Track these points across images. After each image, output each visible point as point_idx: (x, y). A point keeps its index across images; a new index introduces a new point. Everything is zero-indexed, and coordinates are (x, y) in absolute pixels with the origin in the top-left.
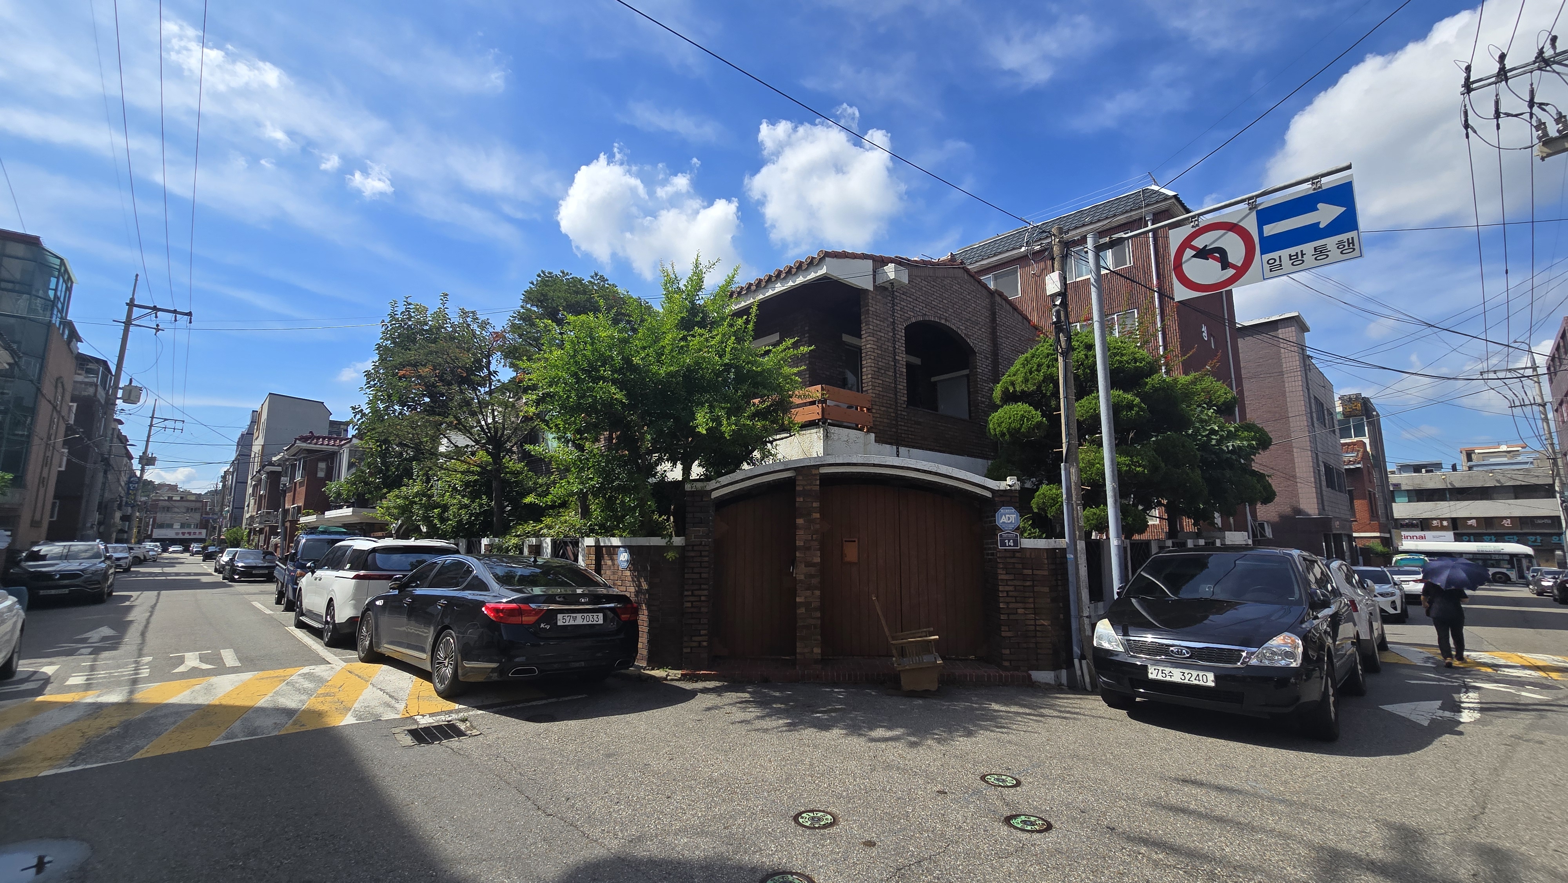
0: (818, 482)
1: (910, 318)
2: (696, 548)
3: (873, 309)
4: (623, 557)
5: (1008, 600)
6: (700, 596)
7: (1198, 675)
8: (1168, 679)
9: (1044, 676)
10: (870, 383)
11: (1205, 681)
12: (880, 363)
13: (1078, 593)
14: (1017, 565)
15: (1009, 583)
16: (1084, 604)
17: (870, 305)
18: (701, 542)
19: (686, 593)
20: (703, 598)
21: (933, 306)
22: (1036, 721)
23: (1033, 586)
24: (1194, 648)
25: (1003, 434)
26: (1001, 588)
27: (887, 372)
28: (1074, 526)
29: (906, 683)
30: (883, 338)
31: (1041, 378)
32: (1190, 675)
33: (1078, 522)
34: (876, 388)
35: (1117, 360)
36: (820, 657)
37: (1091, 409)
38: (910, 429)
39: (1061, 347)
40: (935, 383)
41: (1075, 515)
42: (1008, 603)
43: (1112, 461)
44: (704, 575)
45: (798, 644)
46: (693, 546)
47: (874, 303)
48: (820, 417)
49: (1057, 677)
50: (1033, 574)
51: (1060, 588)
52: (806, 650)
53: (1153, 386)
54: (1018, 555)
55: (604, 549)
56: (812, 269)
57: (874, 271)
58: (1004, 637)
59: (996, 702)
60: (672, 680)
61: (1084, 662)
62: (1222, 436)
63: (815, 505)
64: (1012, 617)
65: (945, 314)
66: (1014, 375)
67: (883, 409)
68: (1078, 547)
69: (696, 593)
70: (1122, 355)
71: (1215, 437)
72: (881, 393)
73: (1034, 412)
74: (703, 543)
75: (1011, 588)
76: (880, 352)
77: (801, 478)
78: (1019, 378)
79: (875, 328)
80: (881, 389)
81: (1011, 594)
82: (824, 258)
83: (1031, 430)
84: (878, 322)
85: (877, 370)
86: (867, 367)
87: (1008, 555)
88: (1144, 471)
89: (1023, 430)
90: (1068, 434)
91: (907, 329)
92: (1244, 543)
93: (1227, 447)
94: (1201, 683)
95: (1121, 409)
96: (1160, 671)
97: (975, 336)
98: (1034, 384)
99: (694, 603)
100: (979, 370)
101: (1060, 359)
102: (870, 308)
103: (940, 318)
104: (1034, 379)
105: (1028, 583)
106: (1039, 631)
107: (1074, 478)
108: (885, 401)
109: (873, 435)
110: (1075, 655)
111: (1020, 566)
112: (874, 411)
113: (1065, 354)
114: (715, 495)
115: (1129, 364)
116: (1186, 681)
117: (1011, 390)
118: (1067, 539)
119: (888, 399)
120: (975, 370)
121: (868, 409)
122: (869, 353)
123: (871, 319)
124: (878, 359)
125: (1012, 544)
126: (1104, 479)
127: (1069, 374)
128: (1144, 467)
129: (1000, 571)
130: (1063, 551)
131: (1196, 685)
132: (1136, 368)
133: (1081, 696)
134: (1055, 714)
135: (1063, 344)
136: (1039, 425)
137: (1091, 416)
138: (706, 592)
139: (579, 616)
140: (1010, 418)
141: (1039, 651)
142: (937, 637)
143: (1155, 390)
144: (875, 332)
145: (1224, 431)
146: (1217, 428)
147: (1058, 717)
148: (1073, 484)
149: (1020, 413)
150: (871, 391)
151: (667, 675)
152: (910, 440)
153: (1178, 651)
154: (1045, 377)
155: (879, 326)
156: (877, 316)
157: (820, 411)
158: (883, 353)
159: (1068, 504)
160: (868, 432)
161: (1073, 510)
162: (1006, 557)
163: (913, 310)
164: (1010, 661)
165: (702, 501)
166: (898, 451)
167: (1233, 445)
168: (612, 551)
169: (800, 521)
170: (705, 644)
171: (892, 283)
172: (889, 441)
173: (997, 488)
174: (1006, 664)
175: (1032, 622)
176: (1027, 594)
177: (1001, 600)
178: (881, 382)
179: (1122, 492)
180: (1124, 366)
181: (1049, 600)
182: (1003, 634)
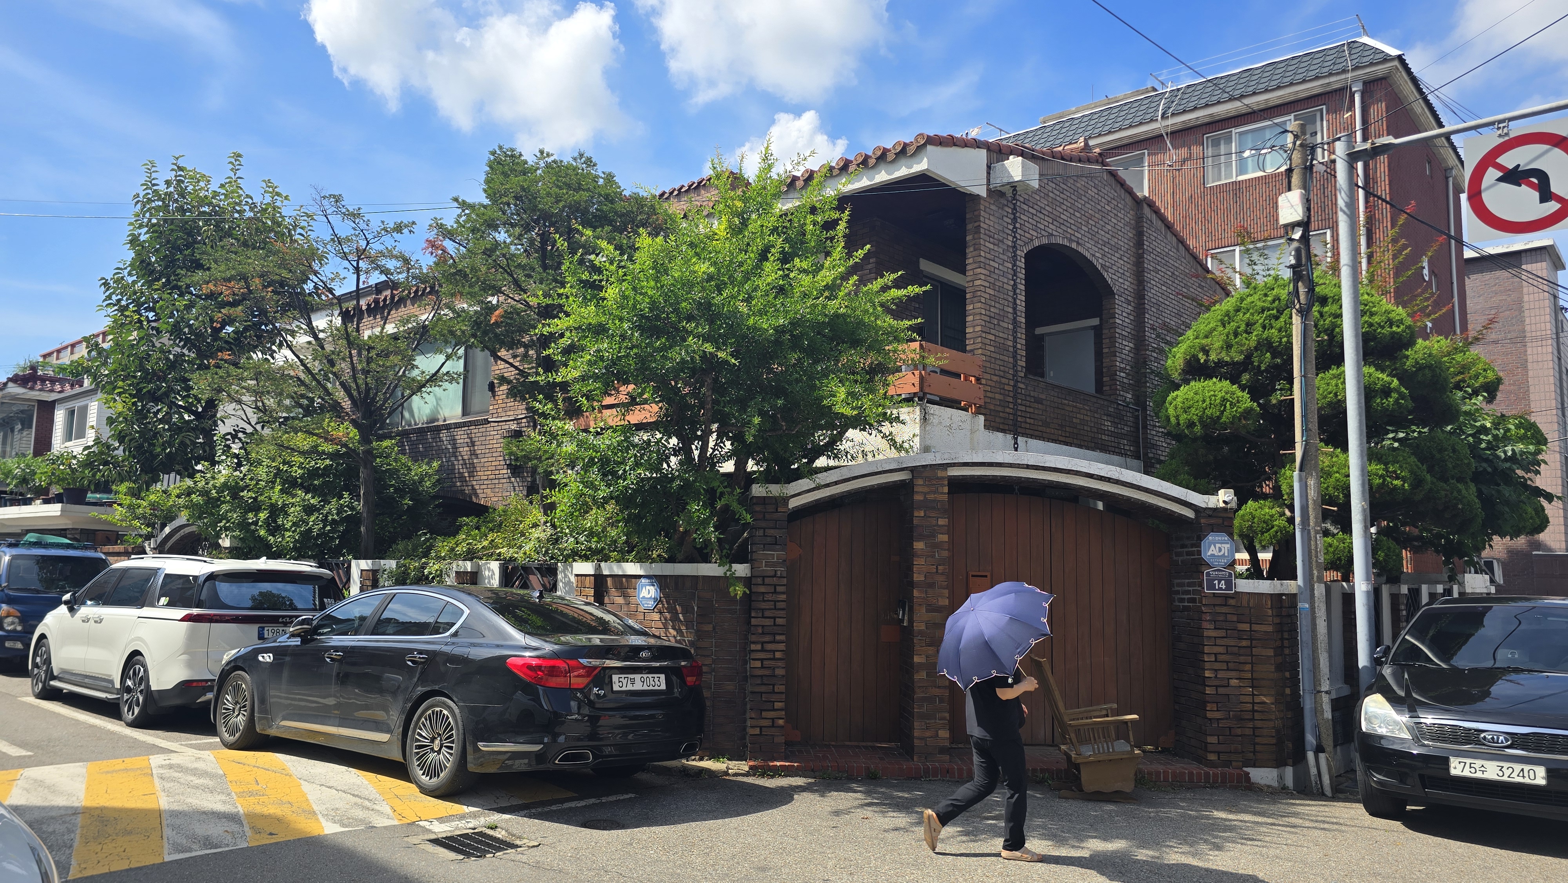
0: (946, 489)
1: (1032, 240)
2: (767, 581)
3: (985, 226)
4: (648, 593)
5: (1217, 666)
6: (774, 651)
7: (1522, 770)
8: (1479, 775)
9: (1262, 775)
10: (979, 340)
11: (1532, 777)
12: (992, 310)
13: (1314, 659)
14: (1229, 617)
15: (1218, 642)
16: (1322, 673)
17: (982, 219)
18: (776, 571)
19: (753, 647)
20: (778, 655)
21: (1061, 221)
22: (1289, 832)
23: (1251, 647)
24: (1516, 734)
25: (1191, 424)
26: (1207, 649)
27: (1001, 323)
28: (1310, 563)
29: (1089, 780)
30: (996, 271)
31: (1253, 344)
32: (1511, 770)
33: (1317, 557)
34: (988, 347)
35: (1366, 322)
36: (947, 744)
37: (1330, 393)
38: (1028, 410)
39: (1299, 301)
40: (1041, 337)
41: (1313, 547)
42: (1216, 670)
43: (1363, 470)
44: (779, 621)
45: (916, 724)
46: (764, 577)
47: (987, 216)
48: (916, 389)
49: (1281, 777)
50: (1251, 631)
51: (1287, 651)
52: (928, 734)
53: (1417, 363)
54: (1232, 602)
55: (609, 580)
56: (903, 161)
57: (989, 167)
58: (1210, 719)
59: (1217, 810)
60: (736, 775)
61: (1322, 756)
62: (1495, 437)
63: (941, 522)
64: (1221, 690)
65: (1076, 234)
66: (1206, 337)
67: (995, 378)
68: (1316, 592)
69: (769, 647)
70: (1372, 314)
71: (1485, 438)
72: (993, 355)
73: (1240, 394)
74: (779, 573)
75: (1221, 650)
76: (992, 292)
77: (920, 482)
78: (1217, 342)
79: (988, 256)
80: (992, 349)
81: (1220, 658)
82: (924, 145)
83: (1236, 420)
84: (991, 246)
85: (987, 319)
86: (974, 315)
87: (1219, 601)
88: (1403, 485)
89: (1224, 419)
90: (1306, 430)
91: (1028, 256)
92: (1485, 591)
93: (1505, 452)
94: (1527, 781)
95: (1373, 394)
96: (1468, 765)
97: (1115, 268)
98: (1241, 352)
99: (765, 662)
100: (1118, 321)
101: (1296, 320)
102: (982, 225)
103: (1070, 240)
104: (1242, 345)
105: (1244, 643)
106: (1257, 711)
107: (1312, 494)
108: (998, 368)
109: (982, 418)
110: (1308, 747)
111: (1235, 618)
112: (983, 381)
113: (1304, 313)
114: (793, 503)
115: (1383, 327)
116: (1505, 778)
117: (1202, 358)
118: (1300, 581)
119: (1001, 363)
120: (1111, 321)
121: (978, 380)
122: (979, 293)
123: (982, 242)
124: (989, 302)
125: (1224, 587)
126: (1348, 496)
127: (1309, 343)
128: (1404, 479)
129: (1205, 625)
130: (1293, 598)
131: (1519, 784)
132: (1393, 334)
133: (1324, 803)
134: (1307, 824)
135: (1302, 297)
136: (1248, 412)
137: (1330, 404)
138: (782, 646)
139: (637, 677)
140: (1204, 401)
141: (1258, 740)
142: (1135, 716)
143: (1420, 368)
144: (987, 261)
145: (1498, 430)
146: (1488, 425)
147: (1314, 828)
148: (1310, 502)
149: (1220, 395)
150: (980, 351)
151: (728, 768)
152: (1028, 426)
153: (1493, 738)
154: (1259, 343)
155: (992, 252)
156: (990, 237)
157: (916, 381)
158: (996, 294)
159: (1303, 530)
160: (978, 412)
161: (1310, 539)
162: (1214, 605)
163: (1036, 228)
164: (1219, 753)
165: (777, 511)
166: (1016, 443)
167: (1513, 450)
168: (625, 583)
169: (919, 545)
170: (781, 722)
171: (1014, 186)
172: (1001, 427)
173: (1203, 505)
174: (1212, 757)
175: (1249, 699)
176: (1242, 659)
177: (1207, 666)
178: (993, 338)
179: (1374, 513)
180: (1375, 331)
181: (1273, 668)
182: (1209, 715)
